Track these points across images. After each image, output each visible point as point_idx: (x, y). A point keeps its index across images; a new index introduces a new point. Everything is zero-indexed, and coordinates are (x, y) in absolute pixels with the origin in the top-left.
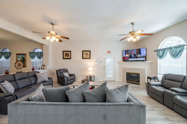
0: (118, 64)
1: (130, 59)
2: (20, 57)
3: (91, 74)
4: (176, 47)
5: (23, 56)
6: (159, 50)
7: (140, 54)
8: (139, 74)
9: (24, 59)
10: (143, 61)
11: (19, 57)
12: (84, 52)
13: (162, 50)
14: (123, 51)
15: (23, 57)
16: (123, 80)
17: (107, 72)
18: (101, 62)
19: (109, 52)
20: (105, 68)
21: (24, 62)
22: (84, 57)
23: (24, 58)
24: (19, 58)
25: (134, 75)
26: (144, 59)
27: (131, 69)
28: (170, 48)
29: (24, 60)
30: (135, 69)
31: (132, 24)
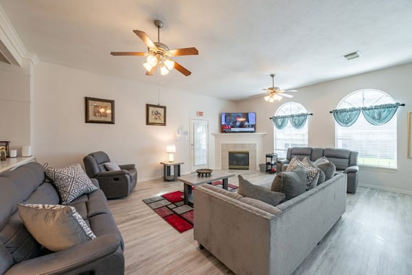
0: (213, 137)
1: (233, 129)
3: (172, 160)
4: (299, 116)
6: (277, 118)
7: (248, 122)
8: (247, 154)
10: (252, 132)
12: (151, 109)
13: (282, 118)
14: (222, 114)
16: (222, 166)
17: (197, 154)
18: (186, 133)
19: (201, 114)
20: (193, 145)
22: (150, 121)
25: (240, 155)
26: (253, 129)
27: (235, 145)
28: (292, 116)
30: (243, 145)
31: (272, 76)
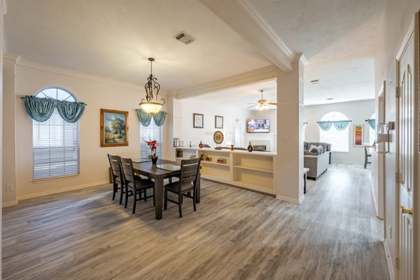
2: (113, 118)
5: (119, 116)
8: (265, 146)
9: (124, 124)
11: (109, 120)
15: (119, 119)
21: (123, 131)
23: (122, 122)
24: (110, 122)
27: (257, 141)
29: (122, 128)
